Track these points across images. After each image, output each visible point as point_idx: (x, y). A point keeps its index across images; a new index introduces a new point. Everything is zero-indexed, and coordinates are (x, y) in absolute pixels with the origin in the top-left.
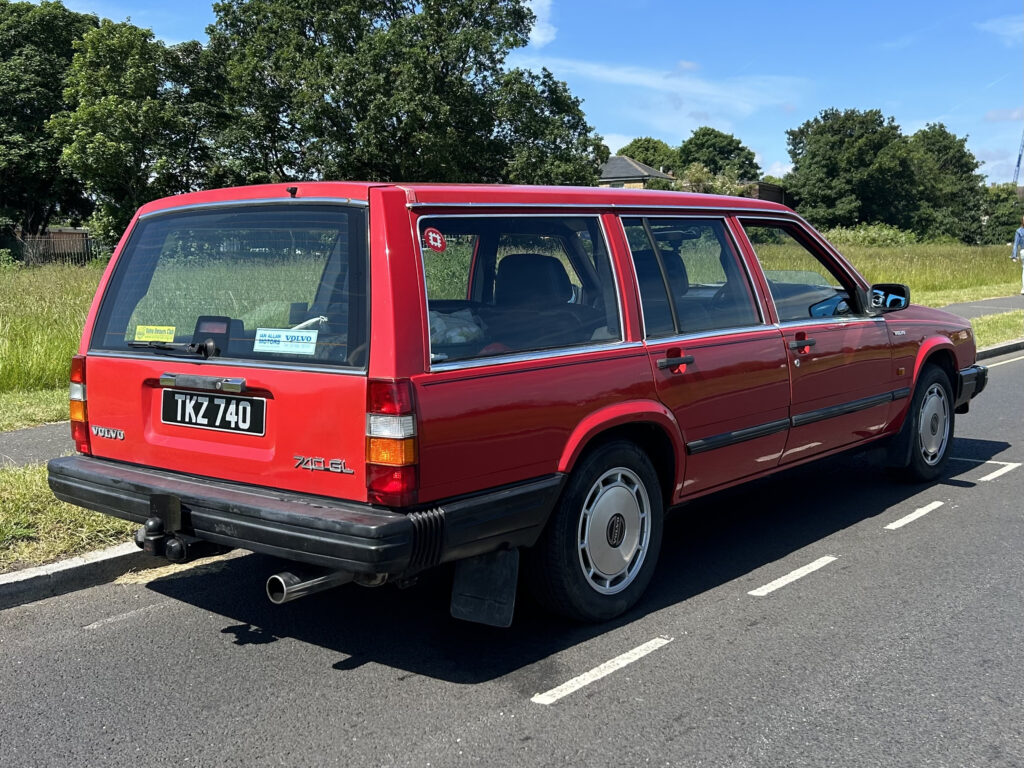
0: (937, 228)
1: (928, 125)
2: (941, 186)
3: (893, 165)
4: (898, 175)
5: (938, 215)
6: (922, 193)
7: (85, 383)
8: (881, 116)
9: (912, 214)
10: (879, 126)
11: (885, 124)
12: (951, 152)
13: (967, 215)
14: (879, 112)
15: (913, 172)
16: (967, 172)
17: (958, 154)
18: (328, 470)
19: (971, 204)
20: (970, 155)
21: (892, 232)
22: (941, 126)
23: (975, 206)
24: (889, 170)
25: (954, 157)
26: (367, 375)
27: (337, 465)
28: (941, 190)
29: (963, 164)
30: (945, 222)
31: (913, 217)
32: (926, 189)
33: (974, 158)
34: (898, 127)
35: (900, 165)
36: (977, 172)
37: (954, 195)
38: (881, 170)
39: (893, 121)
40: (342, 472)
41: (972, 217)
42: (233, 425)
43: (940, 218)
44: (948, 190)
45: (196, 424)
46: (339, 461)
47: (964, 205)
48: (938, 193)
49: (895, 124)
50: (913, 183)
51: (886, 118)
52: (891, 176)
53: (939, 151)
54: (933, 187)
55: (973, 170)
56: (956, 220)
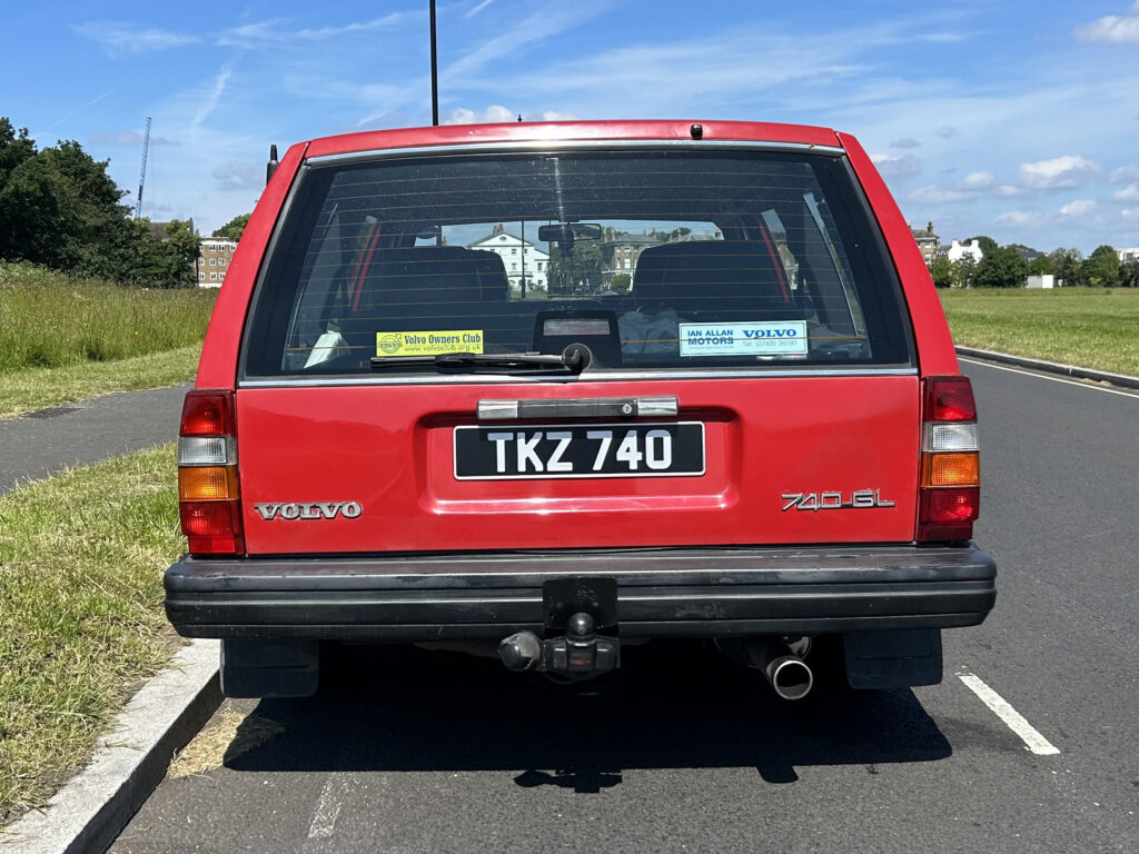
0: (84, 268)
1: (60, 142)
2: (84, 217)
3: (31, 188)
4: (38, 201)
5: (85, 253)
6: (63, 224)
7: (234, 434)
8: (11, 127)
9: (59, 251)
10: (8, 139)
11: (16, 137)
12: (91, 177)
13: (116, 254)
14: (7, 121)
15: (54, 198)
16: (109, 202)
17: (99, 180)
18: (851, 507)
19: (118, 240)
20: (111, 182)
21: (39, 271)
22: (76, 145)
23: (123, 243)
24: (28, 194)
25: (94, 183)
26: (919, 374)
27: (865, 498)
28: (84, 222)
29: (103, 191)
30: (93, 261)
31: (60, 254)
32: (67, 220)
33: (115, 187)
34: (33, 142)
35: (41, 190)
36: (122, 202)
37: (98, 230)
38: (17, 194)
39: (26, 134)
40: (875, 506)
41: (122, 256)
42: (633, 466)
43: (87, 256)
44: (91, 222)
45: (545, 472)
46: (870, 492)
47: (111, 241)
48: (81, 226)
49: (29, 138)
50: (55, 212)
51: (17, 129)
52: (30, 202)
53: (76, 175)
54: (74, 217)
55: (116, 200)
56: (106, 259)
